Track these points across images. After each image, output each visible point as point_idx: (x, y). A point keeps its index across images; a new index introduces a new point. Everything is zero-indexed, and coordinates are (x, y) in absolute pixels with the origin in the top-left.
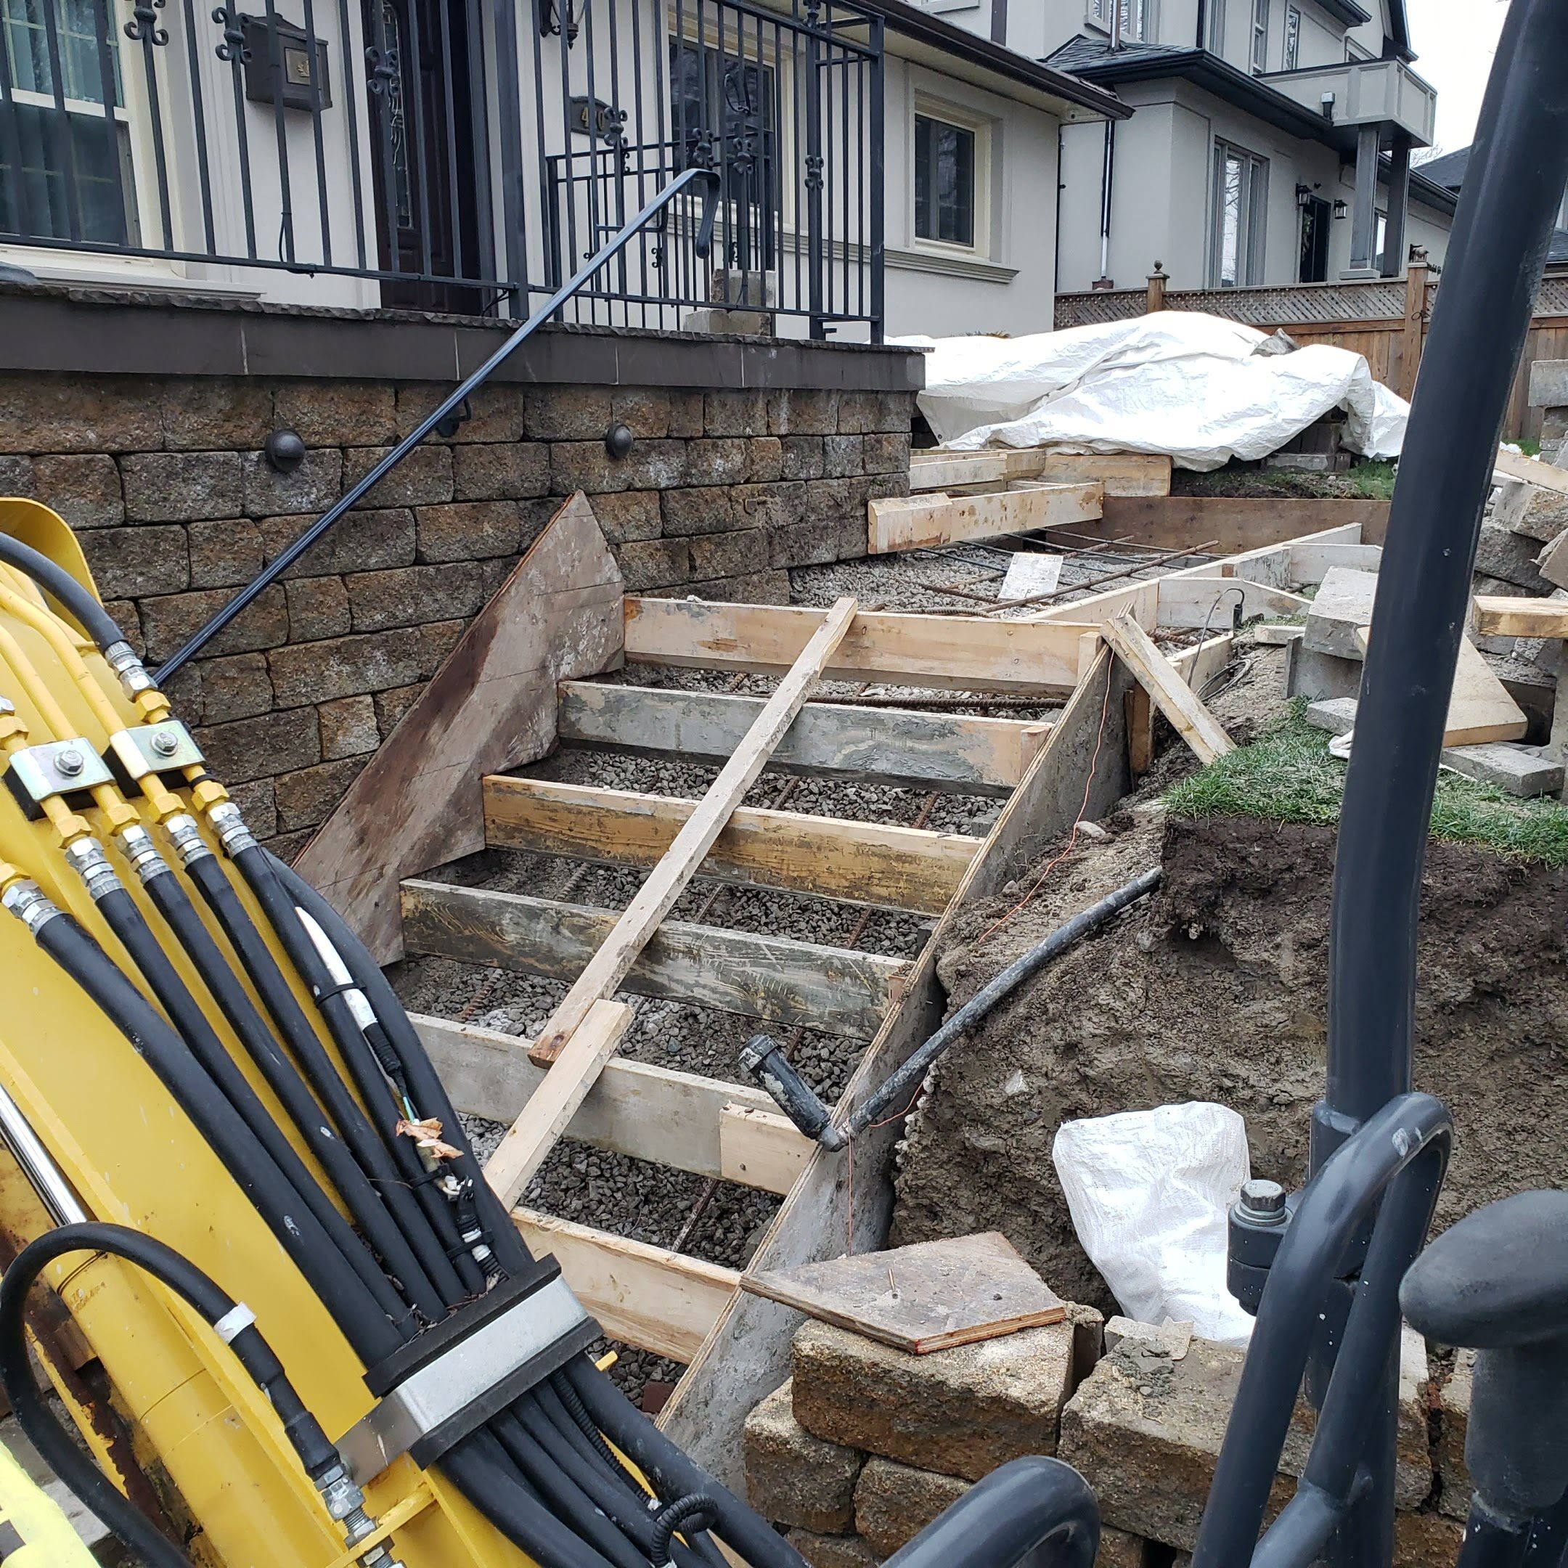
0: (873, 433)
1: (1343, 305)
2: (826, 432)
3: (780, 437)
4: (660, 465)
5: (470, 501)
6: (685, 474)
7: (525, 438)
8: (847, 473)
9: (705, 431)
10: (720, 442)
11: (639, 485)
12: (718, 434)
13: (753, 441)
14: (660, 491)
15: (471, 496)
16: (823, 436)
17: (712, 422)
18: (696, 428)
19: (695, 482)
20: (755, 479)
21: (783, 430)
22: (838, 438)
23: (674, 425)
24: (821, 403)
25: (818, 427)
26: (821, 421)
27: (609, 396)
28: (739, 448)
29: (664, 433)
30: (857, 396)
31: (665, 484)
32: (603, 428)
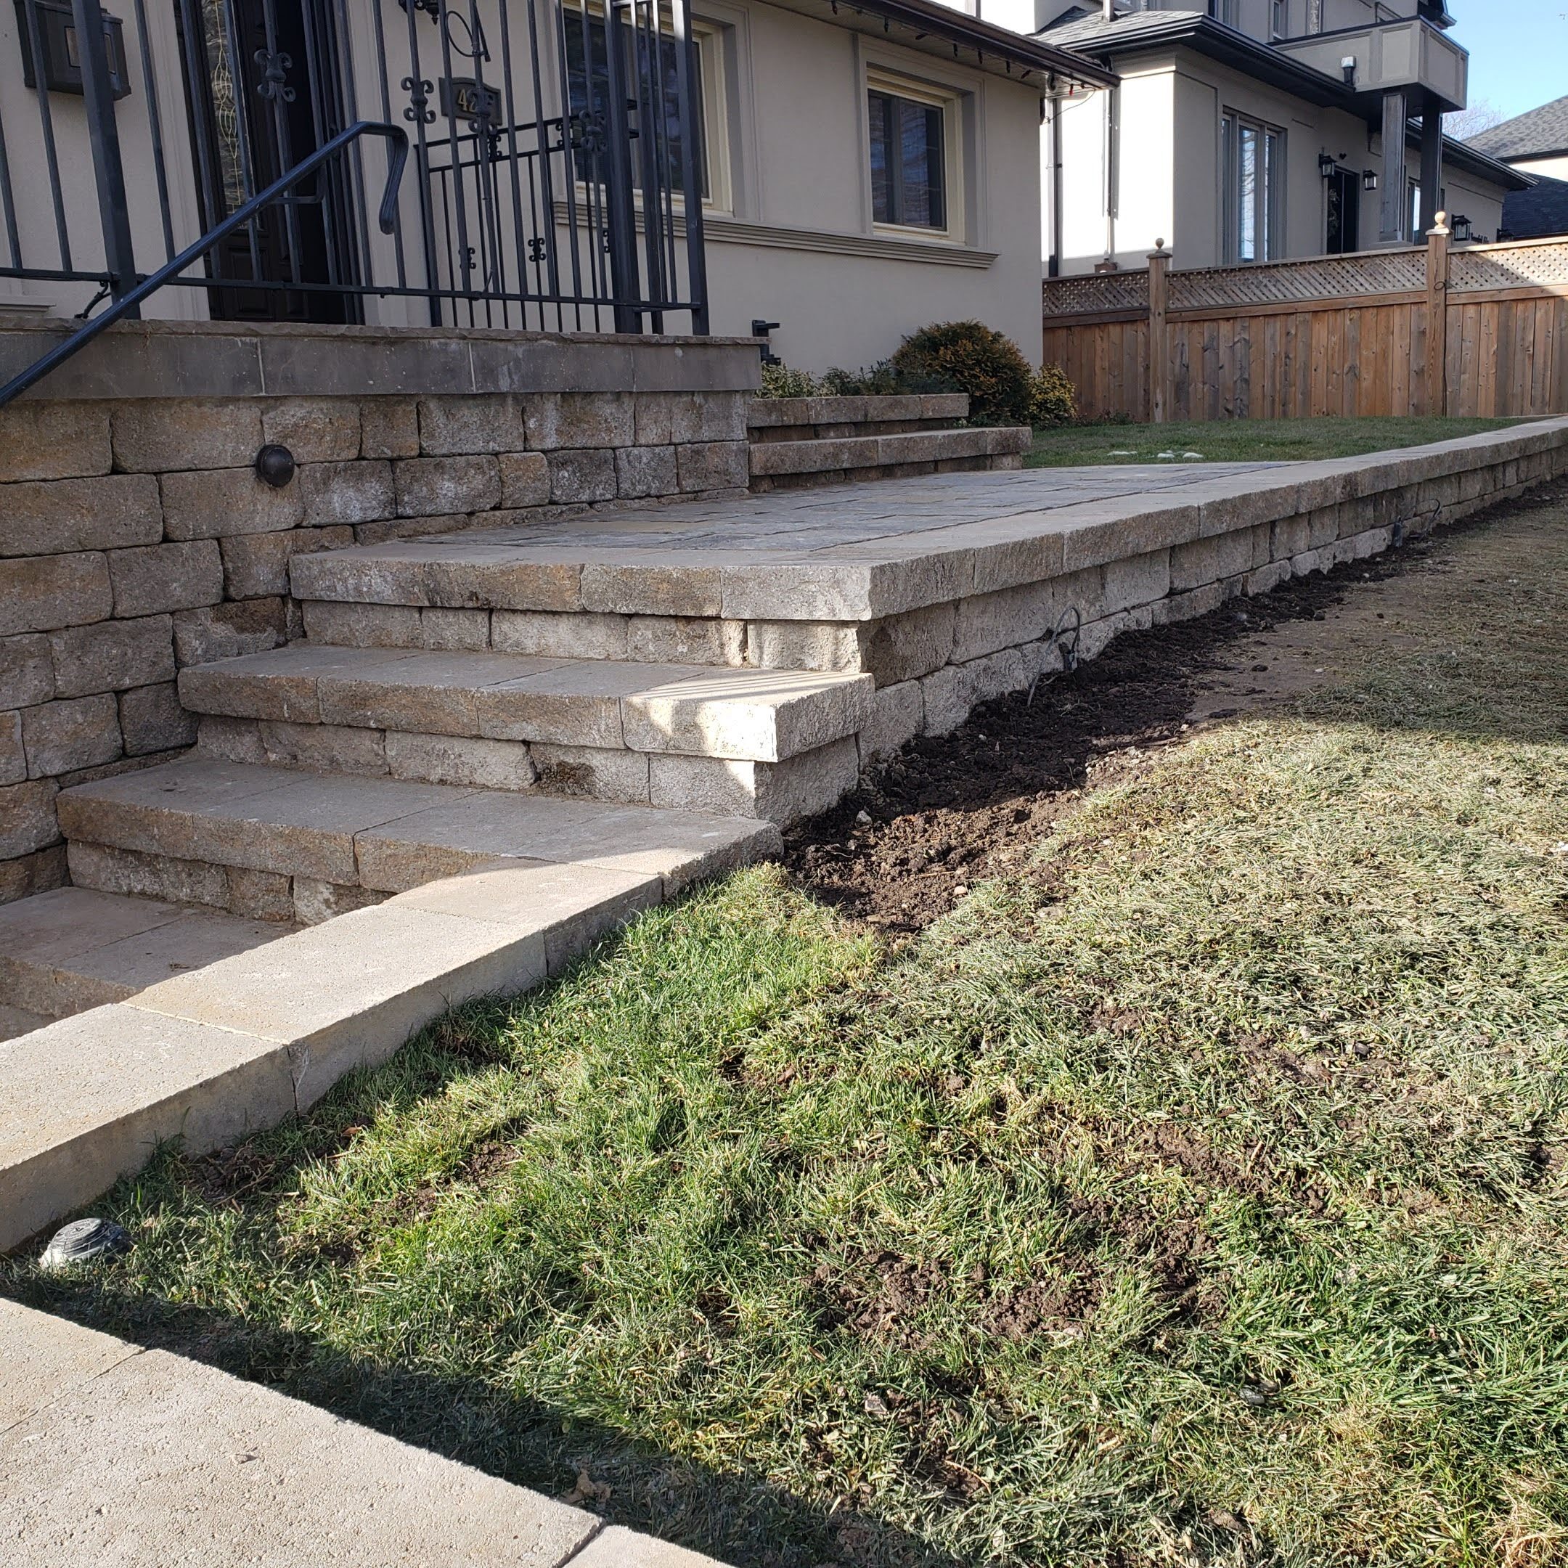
0: (689, 442)
1: (1358, 277)
2: (617, 443)
3: (543, 451)
4: (351, 493)
5: (24, 556)
6: (396, 501)
7: (116, 470)
8: (653, 492)
9: (421, 447)
10: (448, 461)
11: (317, 520)
12: (444, 451)
13: (502, 457)
14: (353, 525)
15: (24, 550)
16: (614, 449)
17: (432, 436)
18: (409, 444)
19: (409, 512)
20: (509, 504)
21: (551, 443)
22: (636, 451)
23: (369, 443)
24: (607, 409)
25: (603, 439)
26: (609, 430)
27: (256, 411)
28: (479, 467)
29: (353, 453)
30: (661, 399)
31: (356, 517)
32: (249, 452)
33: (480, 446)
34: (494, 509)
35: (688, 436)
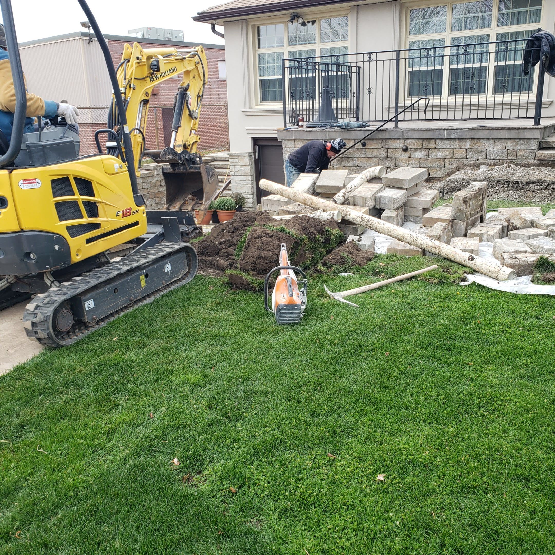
2: (487, 148)
3: (465, 149)
4: (419, 153)
6: (428, 155)
7: (382, 147)
9: (435, 147)
10: (440, 149)
11: (412, 157)
13: (454, 149)
17: (437, 145)
18: (433, 146)
19: (431, 157)
20: (455, 157)
21: (467, 148)
22: (494, 150)
23: (424, 146)
24: (485, 142)
25: (484, 147)
26: (485, 145)
27: (404, 141)
28: (447, 151)
29: (420, 147)
30: (503, 140)
31: (420, 157)
32: (401, 146)
33: (448, 147)
34: (451, 158)
35: (512, 148)
